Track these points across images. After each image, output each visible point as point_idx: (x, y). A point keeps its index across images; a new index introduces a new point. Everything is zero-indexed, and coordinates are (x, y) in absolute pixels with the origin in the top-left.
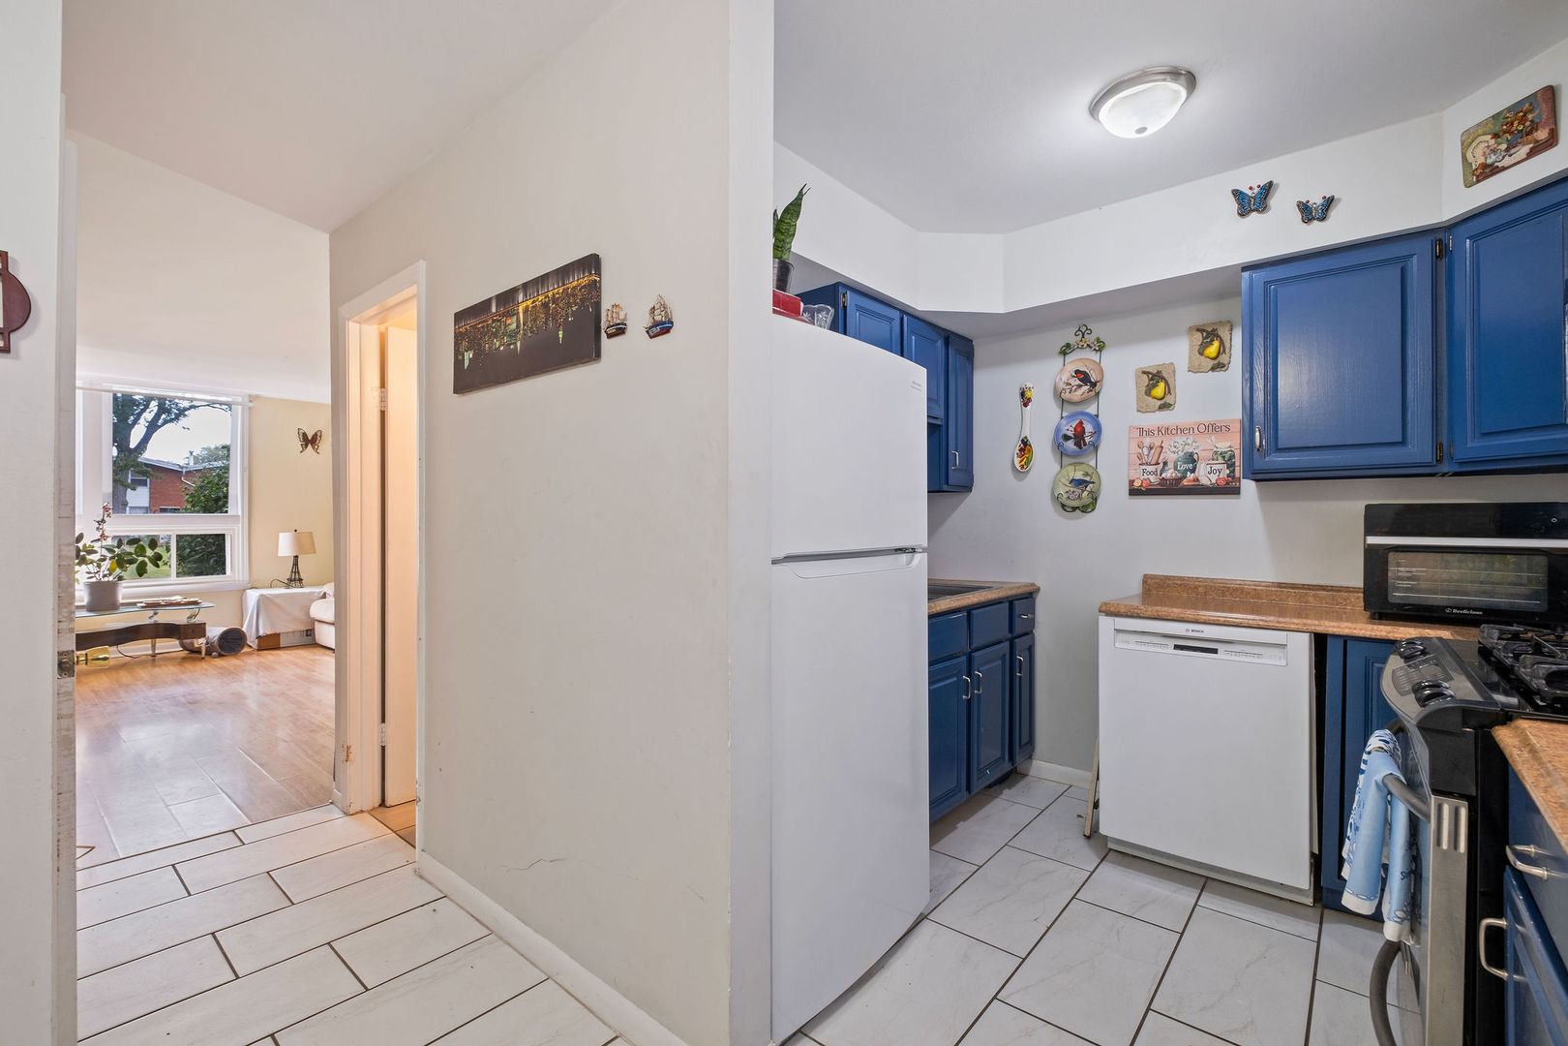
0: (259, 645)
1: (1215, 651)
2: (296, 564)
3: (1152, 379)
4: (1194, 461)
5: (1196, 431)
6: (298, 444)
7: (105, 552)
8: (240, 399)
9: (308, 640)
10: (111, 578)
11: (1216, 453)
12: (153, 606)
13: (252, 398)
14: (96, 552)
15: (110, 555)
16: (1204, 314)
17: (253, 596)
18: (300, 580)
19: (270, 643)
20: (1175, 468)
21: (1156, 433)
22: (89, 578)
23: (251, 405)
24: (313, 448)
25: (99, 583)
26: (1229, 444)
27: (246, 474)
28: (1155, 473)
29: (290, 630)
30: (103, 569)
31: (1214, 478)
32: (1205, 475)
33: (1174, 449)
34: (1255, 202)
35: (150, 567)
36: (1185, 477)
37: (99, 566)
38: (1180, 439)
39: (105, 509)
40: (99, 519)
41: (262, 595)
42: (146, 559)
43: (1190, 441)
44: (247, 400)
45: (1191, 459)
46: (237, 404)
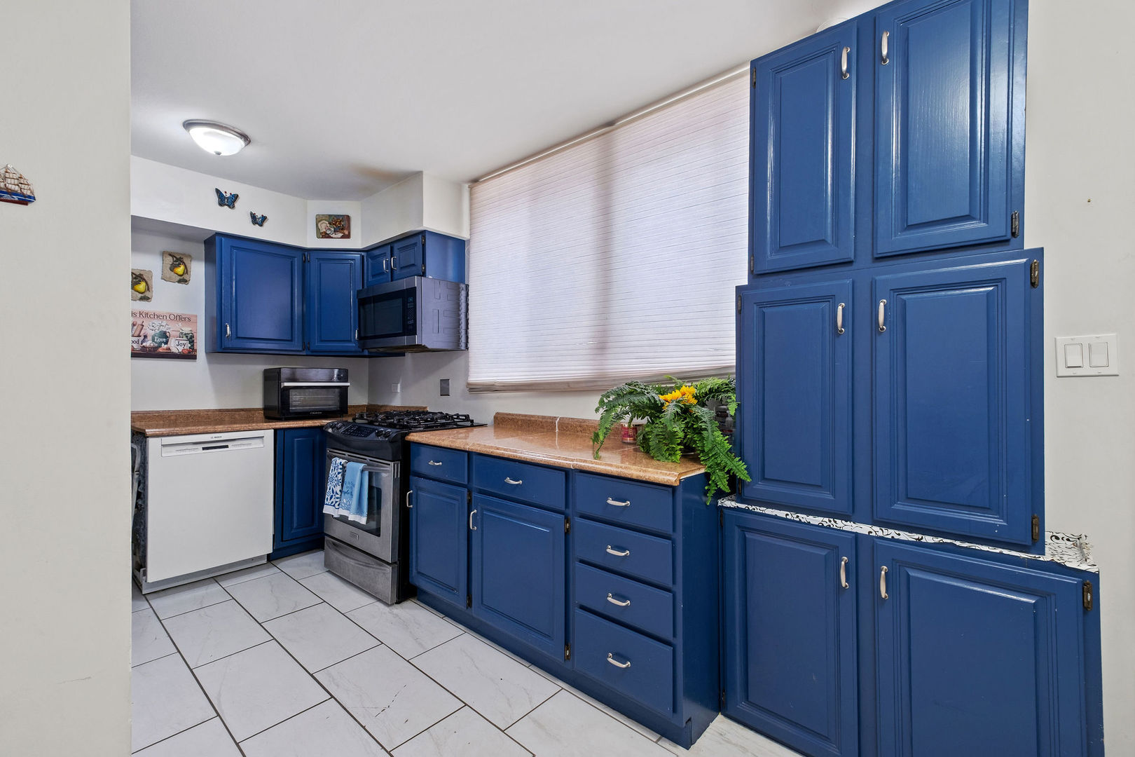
1: (227, 447)
3: (135, 278)
4: (167, 337)
5: (168, 318)
11: (182, 333)
16: (176, 247)
20: (153, 340)
21: (138, 315)
26: (190, 329)
28: (137, 342)
31: (180, 349)
32: (174, 346)
33: (152, 328)
34: (227, 201)
36: (160, 347)
38: (157, 322)
43: (164, 324)
45: (165, 335)
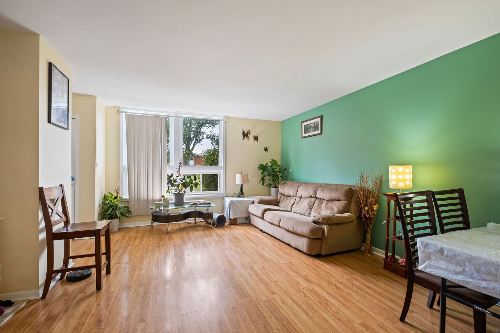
0: (230, 222)
2: (242, 187)
6: (242, 136)
7: (180, 182)
8: (222, 118)
9: (247, 221)
10: (182, 192)
12: (195, 204)
13: (227, 118)
14: (177, 182)
15: (182, 183)
17: (228, 200)
18: (243, 194)
19: (234, 222)
22: (175, 192)
23: (226, 120)
24: (247, 138)
25: (178, 193)
27: (225, 149)
29: (241, 216)
30: (179, 188)
35: (194, 188)
37: (178, 187)
39: (180, 164)
40: (178, 168)
41: (231, 201)
42: (193, 185)
44: (225, 119)
46: (221, 120)
